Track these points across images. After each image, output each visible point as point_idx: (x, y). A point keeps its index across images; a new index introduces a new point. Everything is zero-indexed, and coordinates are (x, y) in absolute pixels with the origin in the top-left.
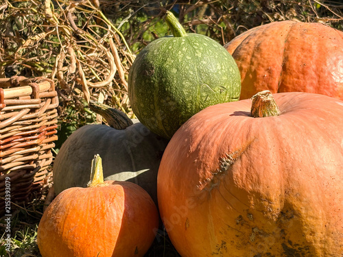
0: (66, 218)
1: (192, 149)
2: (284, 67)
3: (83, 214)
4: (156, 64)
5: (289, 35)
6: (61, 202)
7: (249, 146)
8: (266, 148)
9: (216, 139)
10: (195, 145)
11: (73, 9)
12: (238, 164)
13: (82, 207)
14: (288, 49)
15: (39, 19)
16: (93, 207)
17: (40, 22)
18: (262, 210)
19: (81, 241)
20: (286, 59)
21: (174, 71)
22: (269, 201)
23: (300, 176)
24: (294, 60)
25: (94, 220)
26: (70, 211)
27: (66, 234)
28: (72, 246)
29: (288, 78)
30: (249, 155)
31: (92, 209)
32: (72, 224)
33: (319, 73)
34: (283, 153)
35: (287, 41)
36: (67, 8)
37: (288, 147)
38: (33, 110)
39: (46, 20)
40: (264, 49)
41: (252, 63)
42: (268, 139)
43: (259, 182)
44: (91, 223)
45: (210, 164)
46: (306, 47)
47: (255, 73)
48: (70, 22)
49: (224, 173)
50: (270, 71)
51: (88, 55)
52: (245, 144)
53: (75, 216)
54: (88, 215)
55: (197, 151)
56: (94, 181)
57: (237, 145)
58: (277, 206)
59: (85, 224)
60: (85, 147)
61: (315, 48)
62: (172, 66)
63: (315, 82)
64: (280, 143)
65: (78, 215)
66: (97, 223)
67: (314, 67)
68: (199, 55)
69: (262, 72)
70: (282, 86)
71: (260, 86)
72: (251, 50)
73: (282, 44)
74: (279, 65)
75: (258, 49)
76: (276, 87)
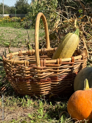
0: (79, 101)
3: (85, 99)
6: (76, 95)
11: (84, 25)
13: (84, 97)
15: (72, 29)
16: (88, 97)
17: (72, 30)
19: (85, 109)
25: (89, 102)
26: (80, 98)
27: (79, 106)
28: (81, 110)
31: (88, 98)
32: (81, 103)
36: (82, 25)
39: (74, 29)
44: (88, 103)
48: (82, 30)
51: (88, 41)
53: (82, 100)
54: (87, 100)
56: (86, 88)
59: (86, 103)
60: (86, 75)
65: (83, 100)
66: (90, 103)
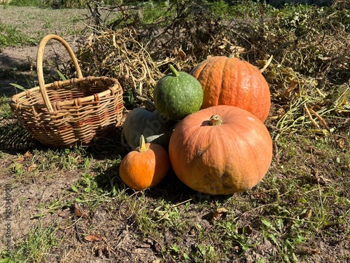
1: (184, 143)
2: (222, 85)
4: (166, 93)
5: (224, 68)
7: (210, 146)
8: (217, 148)
9: (195, 141)
10: (185, 141)
12: (205, 154)
14: (224, 76)
18: (215, 174)
20: (223, 81)
21: (174, 97)
22: (218, 171)
23: (232, 161)
24: (227, 82)
26: (132, 166)
29: (224, 91)
30: (209, 151)
33: (238, 88)
34: (224, 150)
35: (223, 71)
37: (227, 148)
38: (112, 101)
40: (213, 76)
41: (208, 83)
42: (218, 144)
43: (214, 163)
45: (192, 152)
46: (232, 75)
47: (209, 88)
49: (198, 157)
50: (216, 87)
52: (208, 145)
53: (135, 169)
55: (186, 145)
56: (142, 148)
57: (204, 145)
58: (222, 173)
61: (236, 76)
62: (173, 95)
63: (236, 93)
64: (223, 145)
67: (236, 86)
68: (185, 88)
69: (212, 88)
70: (221, 95)
71: (212, 94)
72: (207, 75)
73: (222, 73)
74: (220, 84)
75: (210, 75)
76: (218, 94)
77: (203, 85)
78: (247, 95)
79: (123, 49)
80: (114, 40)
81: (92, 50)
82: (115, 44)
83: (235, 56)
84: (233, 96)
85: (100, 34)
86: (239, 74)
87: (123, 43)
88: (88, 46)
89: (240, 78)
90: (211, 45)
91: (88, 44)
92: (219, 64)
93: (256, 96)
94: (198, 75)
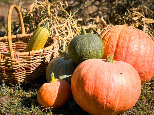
0: (45, 93)
2: (117, 45)
3: (50, 91)
5: (120, 33)
6: (43, 88)
14: (119, 39)
16: (53, 89)
20: (118, 42)
24: (120, 43)
29: (118, 49)
33: (128, 48)
35: (119, 35)
40: (112, 38)
41: (108, 42)
44: (52, 94)
46: (125, 38)
47: (108, 46)
50: (113, 46)
56: (52, 81)
61: (127, 39)
63: (126, 51)
65: (48, 92)
67: (126, 46)
69: (110, 46)
70: (116, 51)
71: (109, 51)
72: (108, 37)
73: (118, 37)
74: (116, 44)
75: (110, 37)
76: (114, 51)
77: (104, 44)
78: (134, 53)
79: (55, 16)
80: (49, 9)
81: (32, 15)
82: (49, 12)
83: (135, 26)
84: (124, 53)
85: (39, 4)
86: (130, 38)
87: (55, 12)
88: (29, 12)
89: (130, 41)
90: (126, 16)
91: (29, 10)
92: (117, 30)
93: (141, 55)
94: (102, 37)
